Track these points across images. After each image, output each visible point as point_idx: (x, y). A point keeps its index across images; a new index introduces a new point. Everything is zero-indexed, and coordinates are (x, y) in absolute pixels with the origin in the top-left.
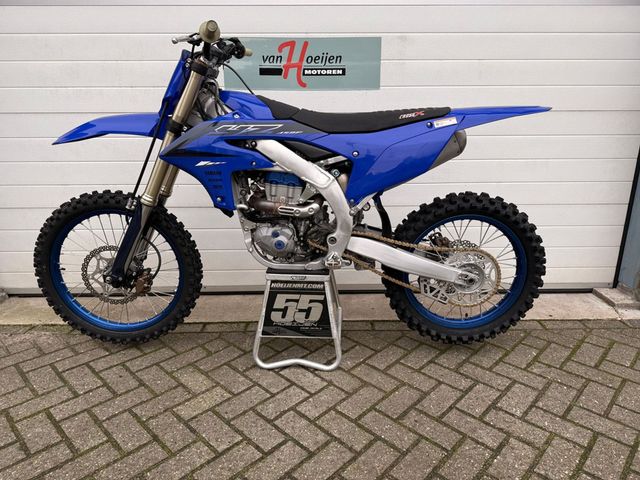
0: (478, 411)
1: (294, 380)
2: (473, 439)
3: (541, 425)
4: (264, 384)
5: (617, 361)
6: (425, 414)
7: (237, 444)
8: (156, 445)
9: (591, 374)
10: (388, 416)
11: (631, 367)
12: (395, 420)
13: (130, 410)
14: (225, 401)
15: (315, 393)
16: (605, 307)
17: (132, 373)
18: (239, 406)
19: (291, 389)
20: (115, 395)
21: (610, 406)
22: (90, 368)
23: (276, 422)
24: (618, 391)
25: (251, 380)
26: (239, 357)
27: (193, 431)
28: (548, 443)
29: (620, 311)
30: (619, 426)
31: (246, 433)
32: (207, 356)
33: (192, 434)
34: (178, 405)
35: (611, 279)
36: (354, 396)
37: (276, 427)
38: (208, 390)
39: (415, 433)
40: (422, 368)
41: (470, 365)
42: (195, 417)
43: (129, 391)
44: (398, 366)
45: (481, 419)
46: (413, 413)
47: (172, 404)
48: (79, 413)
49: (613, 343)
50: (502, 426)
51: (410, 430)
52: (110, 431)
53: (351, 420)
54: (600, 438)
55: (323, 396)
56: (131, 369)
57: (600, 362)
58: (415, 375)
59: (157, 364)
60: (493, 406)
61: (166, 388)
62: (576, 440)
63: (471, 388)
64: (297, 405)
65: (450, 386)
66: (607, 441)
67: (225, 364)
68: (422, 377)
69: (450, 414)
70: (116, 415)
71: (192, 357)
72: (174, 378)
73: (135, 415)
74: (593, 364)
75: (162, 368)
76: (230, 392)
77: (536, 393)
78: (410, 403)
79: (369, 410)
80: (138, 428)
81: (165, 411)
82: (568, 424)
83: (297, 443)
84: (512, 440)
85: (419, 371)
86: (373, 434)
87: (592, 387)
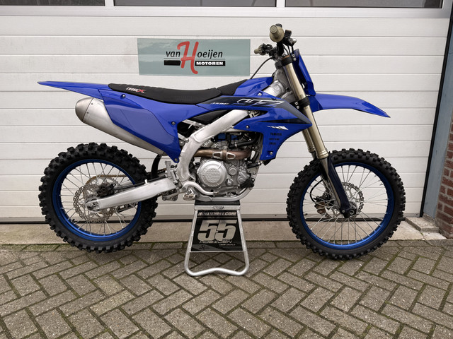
0: (317, 308)
1: (183, 285)
2: (311, 329)
3: (362, 318)
4: (160, 289)
5: (420, 270)
6: (278, 310)
7: (135, 334)
8: (73, 335)
9: (401, 280)
10: (250, 312)
11: (431, 275)
12: (254, 315)
13: (57, 308)
14: (129, 301)
15: (197, 296)
16: (413, 231)
17: (63, 280)
18: (140, 304)
19: (180, 292)
20: (48, 296)
21: (414, 304)
22: (33, 276)
23: (166, 317)
24: (420, 293)
25: (151, 286)
26: (144, 268)
27: (103, 324)
28: (366, 332)
29: (424, 234)
30: (419, 319)
31: (142, 325)
32: (121, 268)
33: (101, 326)
34: (94, 304)
35: (418, 211)
36: (226, 297)
37: (166, 321)
38: (118, 293)
39: (269, 324)
40: (278, 275)
41: (314, 274)
42: (106, 313)
43: (59, 294)
44: (261, 274)
45: (318, 314)
46: (269, 309)
47: (90, 304)
48: (19, 310)
49: (418, 257)
50: (334, 319)
51: (265, 322)
52: (40, 324)
53: (222, 315)
54: (405, 328)
55: (203, 298)
56: (63, 277)
57: (408, 271)
58: (273, 281)
59: (83, 273)
60: (328, 304)
61: (87, 291)
62: (387, 329)
63: (312, 291)
64: (183, 304)
65: (298, 289)
66: (410, 330)
67: (133, 273)
68: (278, 282)
69: (295, 310)
70: (47, 312)
71: (109, 268)
72: (94, 284)
73: (61, 312)
74: (403, 273)
75: (86, 276)
76: (134, 295)
77: (360, 294)
78: (266, 302)
79: (236, 308)
80: (62, 321)
81: (84, 309)
82: (382, 318)
83: (180, 333)
84: (340, 330)
85: (276, 278)
86: (238, 326)
87: (401, 289)
